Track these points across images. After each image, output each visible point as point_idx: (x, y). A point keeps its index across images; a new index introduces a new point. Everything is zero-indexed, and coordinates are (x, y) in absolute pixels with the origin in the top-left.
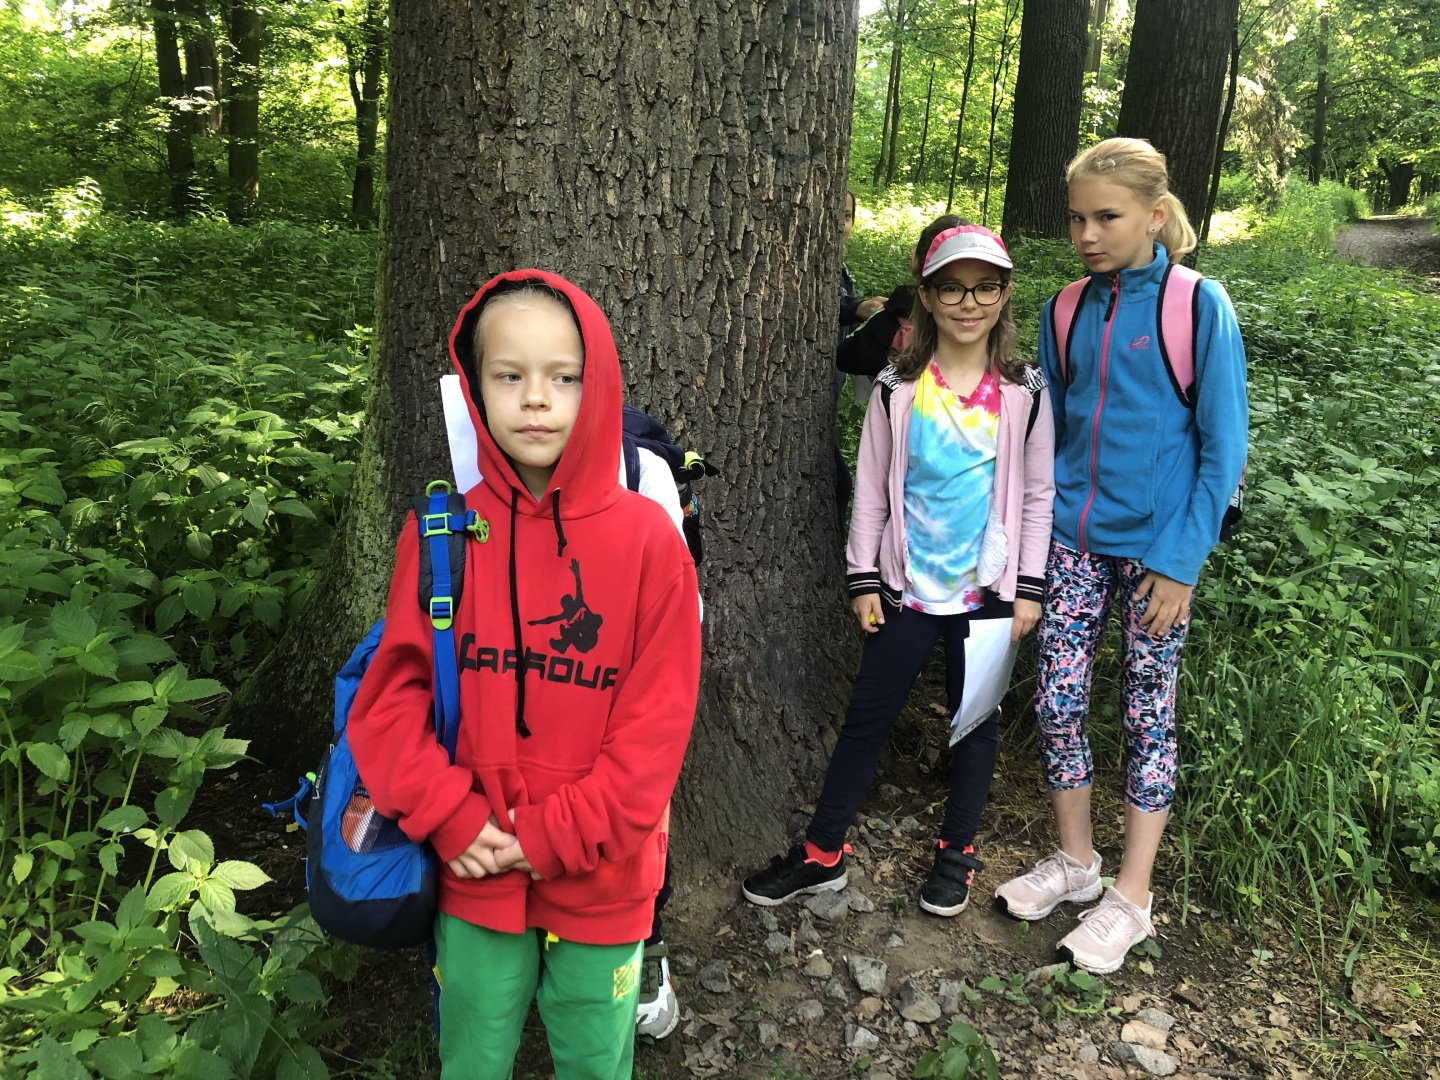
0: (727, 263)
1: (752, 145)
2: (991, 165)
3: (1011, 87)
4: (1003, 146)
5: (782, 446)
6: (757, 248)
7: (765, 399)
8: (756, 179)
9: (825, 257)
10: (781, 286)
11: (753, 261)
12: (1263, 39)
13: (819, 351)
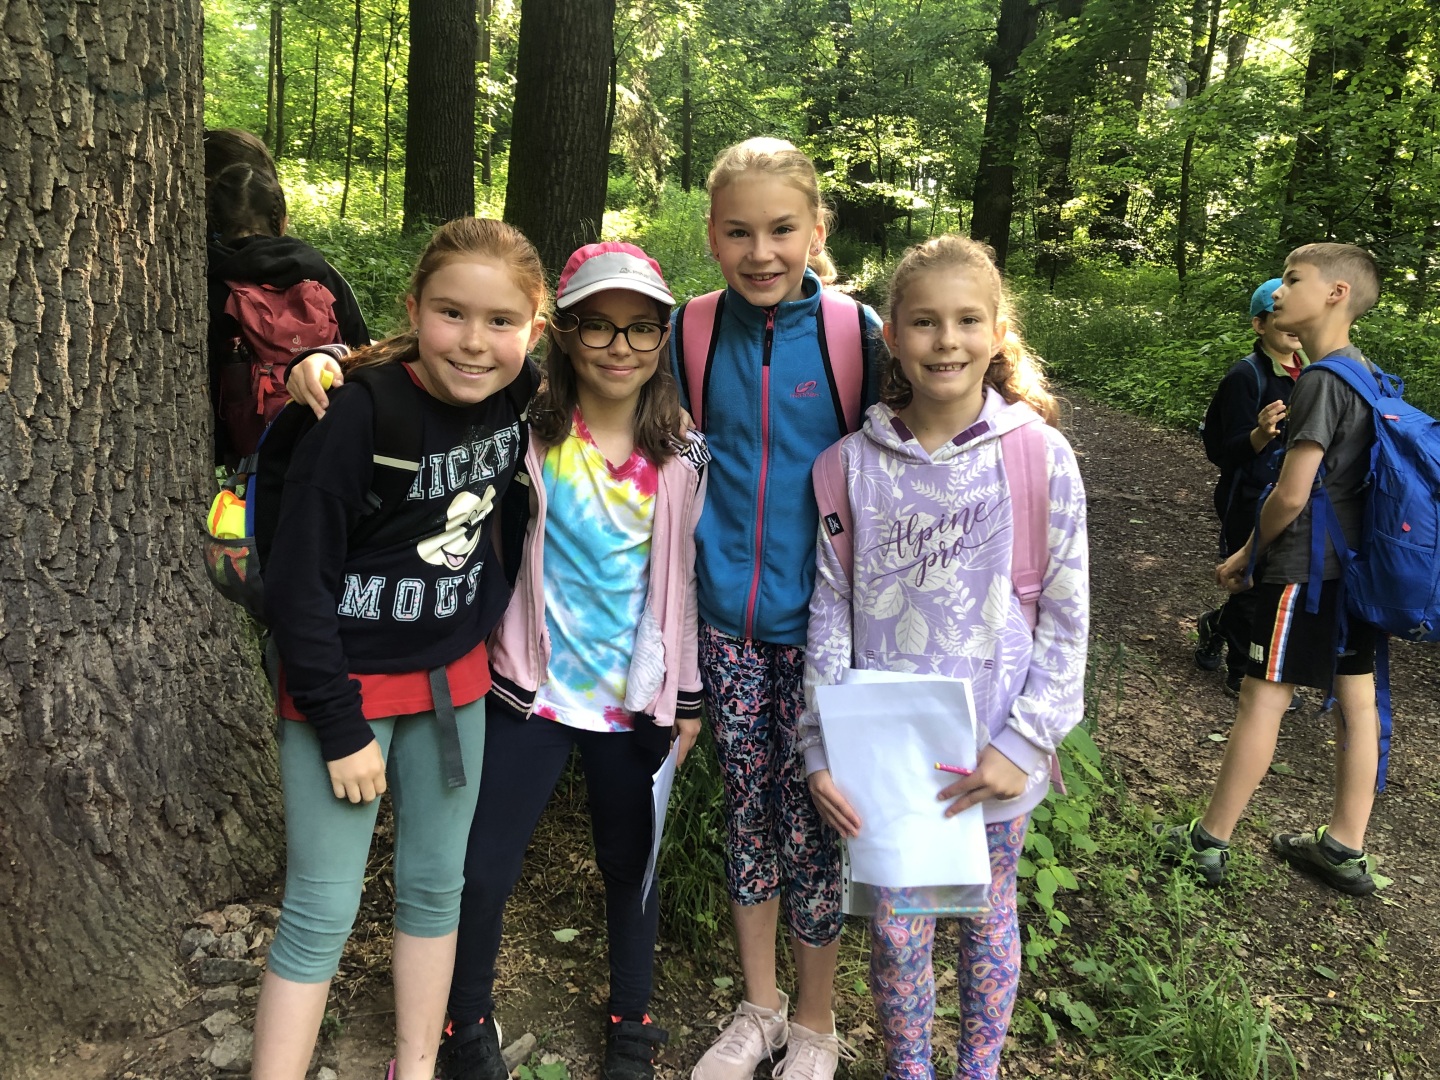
0: (31, 226)
1: (56, 73)
2: (388, 147)
3: (404, 69)
4: (399, 130)
5: (138, 466)
6: (76, 210)
7: (105, 405)
8: (66, 118)
9: (179, 227)
10: (118, 260)
11: (71, 225)
12: (635, 52)
13: (182, 345)
